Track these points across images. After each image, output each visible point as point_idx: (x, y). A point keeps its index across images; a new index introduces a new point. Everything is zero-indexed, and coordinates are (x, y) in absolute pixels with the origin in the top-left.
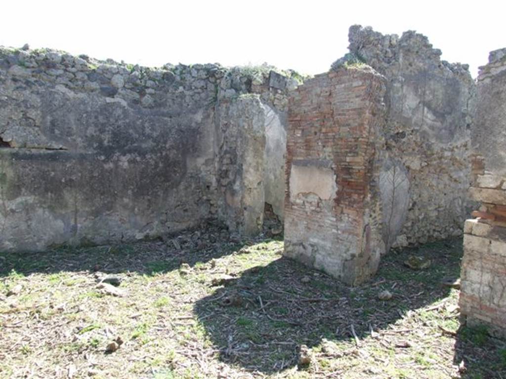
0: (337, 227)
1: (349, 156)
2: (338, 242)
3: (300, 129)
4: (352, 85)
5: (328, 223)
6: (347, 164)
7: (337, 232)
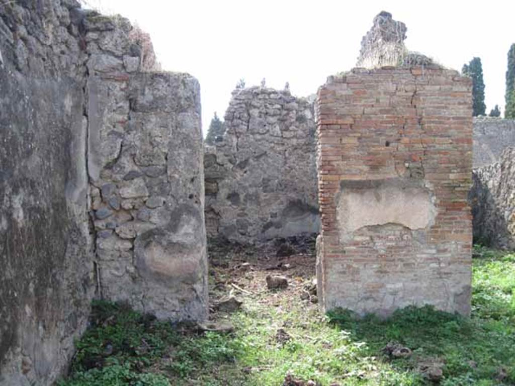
0: (439, 260)
1: (454, 173)
2: (441, 278)
3: (355, 137)
4: (452, 89)
5: (421, 258)
6: (450, 182)
7: (437, 266)
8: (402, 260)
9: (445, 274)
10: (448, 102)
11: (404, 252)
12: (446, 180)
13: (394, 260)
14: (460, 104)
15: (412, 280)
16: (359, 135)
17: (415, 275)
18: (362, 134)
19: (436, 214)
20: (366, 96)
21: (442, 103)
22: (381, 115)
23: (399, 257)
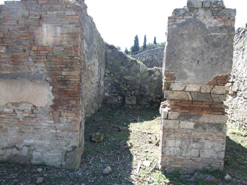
0: (56, 127)
1: (65, 71)
2: (58, 139)
3: (4, 45)
4: (65, 13)
5: (45, 126)
6: (63, 77)
7: (55, 131)
8: (33, 126)
9: (61, 137)
10: (62, 22)
11: (34, 121)
12: (59, 75)
13: (28, 125)
14: (70, 23)
15: (39, 139)
16: (7, 44)
17: (42, 136)
18: (8, 44)
19: (53, 98)
20: (10, 19)
21: (59, 23)
22: (20, 32)
23: (31, 124)
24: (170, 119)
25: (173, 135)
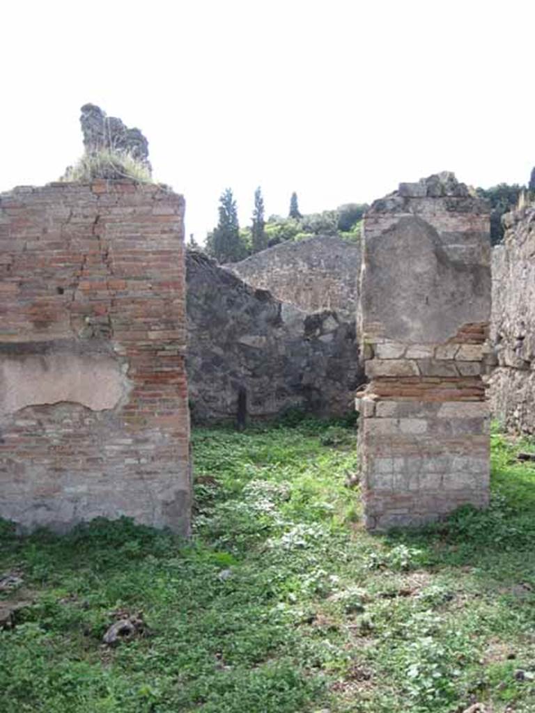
0: (137, 453)
1: (155, 330)
2: (142, 478)
3: (13, 282)
4: (151, 211)
5: (112, 451)
6: (151, 343)
7: (137, 462)
8: (84, 453)
9: (148, 473)
10: (146, 230)
11: (86, 443)
12: (143, 340)
13: (73, 453)
14: (164, 232)
15: (100, 481)
16: (19, 279)
17: (104, 475)
18: (22, 277)
19: (130, 388)
20: (29, 224)
21: (137, 232)
22: (50, 251)
23: (81, 450)
24: (380, 417)
25: (387, 450)
